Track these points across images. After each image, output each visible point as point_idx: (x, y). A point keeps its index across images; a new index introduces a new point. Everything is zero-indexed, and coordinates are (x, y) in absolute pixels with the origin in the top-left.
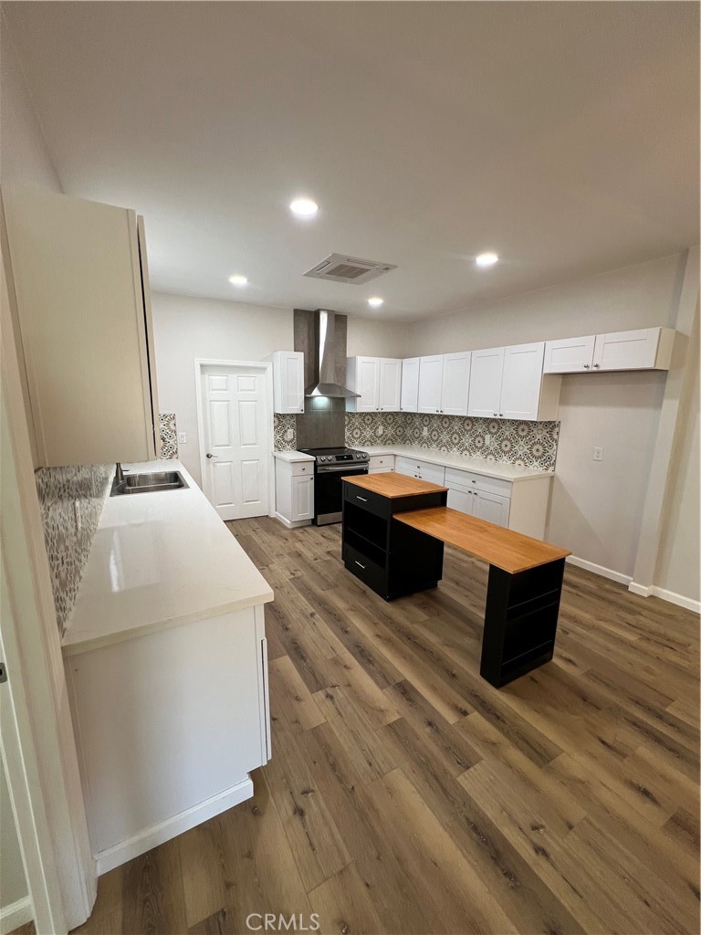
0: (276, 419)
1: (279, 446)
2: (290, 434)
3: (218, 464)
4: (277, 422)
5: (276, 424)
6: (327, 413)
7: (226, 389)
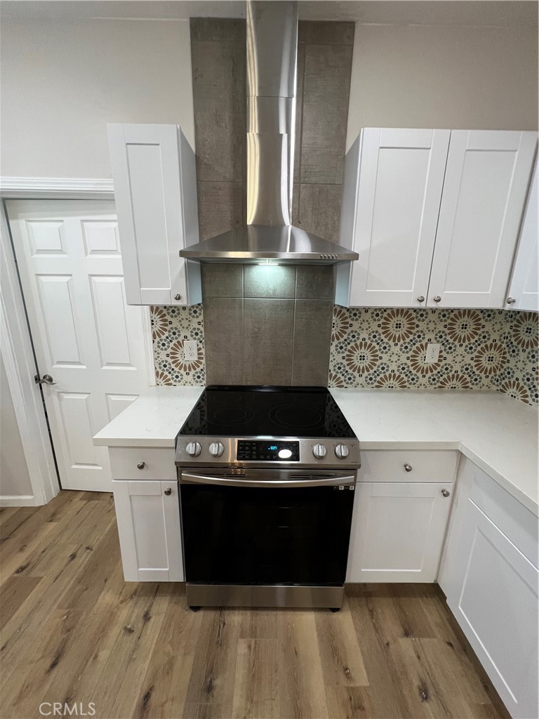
0: (157, 318)
1: (165, 375)
2: (191, 351)
4: (159, 323)
5: (158, 327)
6: (284, 307)
7: (62, 251)
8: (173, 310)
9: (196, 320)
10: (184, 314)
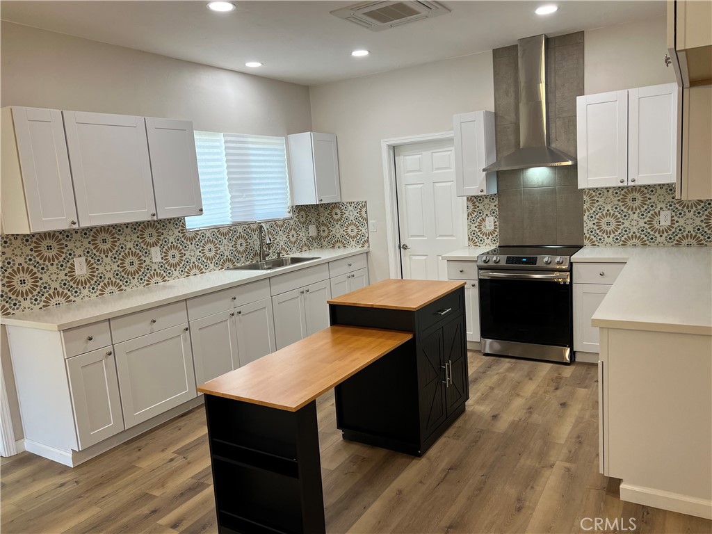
0: (470, 204)
1: (474, 240)
2: (490, 223)
3: (414, 257)
4: (471, 207)
5: (470, 210)
6: (549, 192)
7: (419, 171)
8: (480, 199)
9: (493, 204)
10: (486, 201)
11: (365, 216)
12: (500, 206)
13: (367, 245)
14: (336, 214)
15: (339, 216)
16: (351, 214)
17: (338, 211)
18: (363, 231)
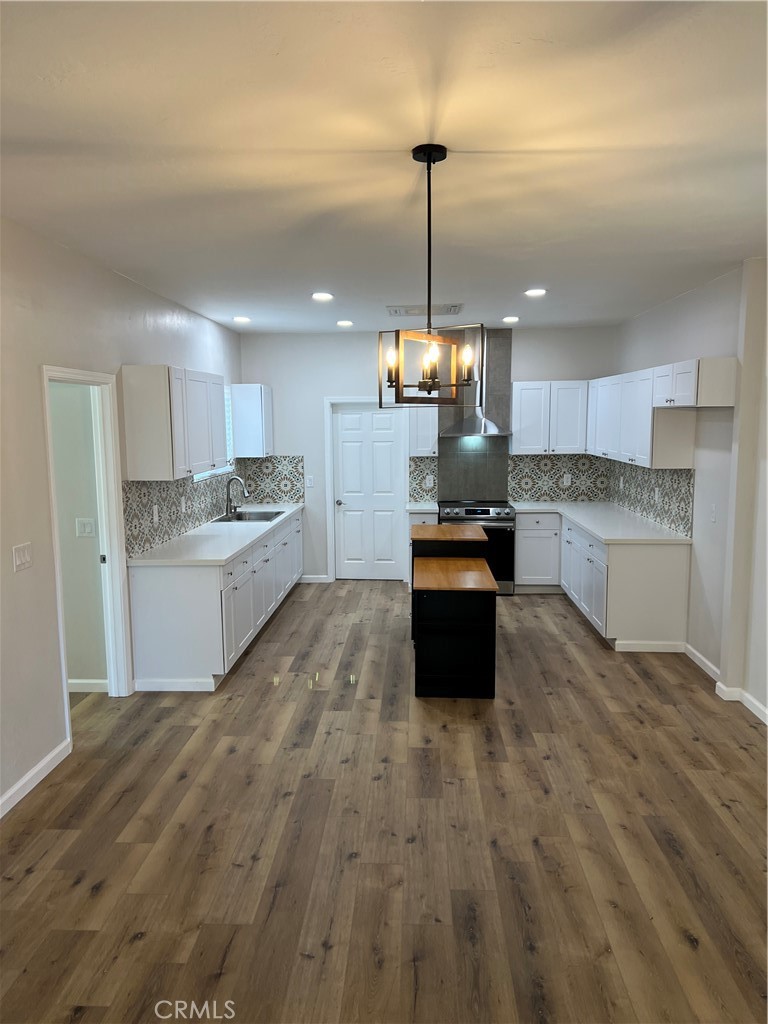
0: (412, 464)
1: (415, 496)
2: (430, 481)
3: (348, 513)
4: (413, 467)
5: (412, 469)
6: (481, 456)
7: (359, 429)
8: (421, 459)
9: (433, 465)
10: (427, 461)
11: (301, 470)
12: (439, 466)
13: (302, 500)
14: (267, 468)
15: (270, 470)
16: (285, 468)
17: (269, 465)
18: (299, 485)
